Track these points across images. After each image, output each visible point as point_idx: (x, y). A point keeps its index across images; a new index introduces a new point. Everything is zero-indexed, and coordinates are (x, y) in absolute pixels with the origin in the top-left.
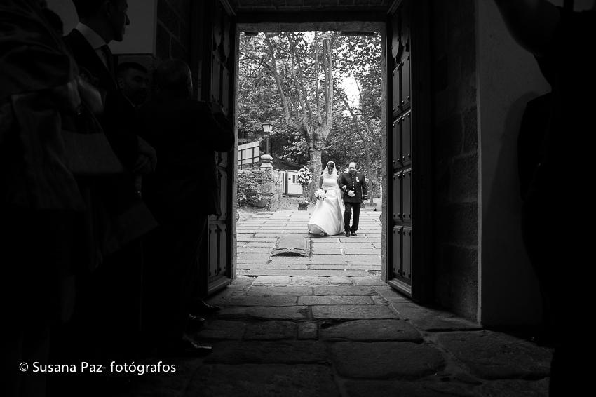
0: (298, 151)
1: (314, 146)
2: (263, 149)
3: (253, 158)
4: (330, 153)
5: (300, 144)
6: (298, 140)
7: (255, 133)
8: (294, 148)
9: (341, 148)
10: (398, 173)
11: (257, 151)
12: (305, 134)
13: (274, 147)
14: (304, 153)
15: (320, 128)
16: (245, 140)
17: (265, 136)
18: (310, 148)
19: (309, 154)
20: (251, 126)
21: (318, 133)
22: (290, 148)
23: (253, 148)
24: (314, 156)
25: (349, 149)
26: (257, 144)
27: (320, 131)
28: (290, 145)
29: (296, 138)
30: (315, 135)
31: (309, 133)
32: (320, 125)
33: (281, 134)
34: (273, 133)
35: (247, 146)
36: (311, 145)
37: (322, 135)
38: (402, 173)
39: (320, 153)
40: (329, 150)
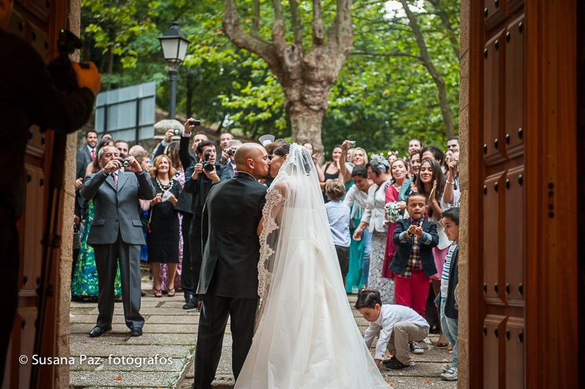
0: (261, 110)
1: (302, 100)
2: (163, 103)
3: (138, 128)
4: (349, 117)
5: (265, 90)
6: (261, 81)
7: (142, 59)
8: (247, 102)
9: (377, 103)
10: (494, 178)
11: (149, 108)
12: (277, 64)
13: (195, 98)
14: (275, 117)
15: (318, 51)
16: (115, 79)
17: (167, 68)
18: (291, 103)
19: (287, 119)
20: (129, 41)
21: (313, 63)
22: (239, 101)
23: (138, 101)
24: (303, 126)
25: (400, 107)
26: (148, 89)
27: (318, 58)
28: (238, 93)
29: (255, 74)
30: (306, 69)
31: (288, 62)
32: (318, 42)
33: (215, 65)
34: (191, 60)
35: (123, 94)
36: (295, 94)
37: (325, 68)
38: (504, 176)
39: (318, 119)
40: (347, 108)
